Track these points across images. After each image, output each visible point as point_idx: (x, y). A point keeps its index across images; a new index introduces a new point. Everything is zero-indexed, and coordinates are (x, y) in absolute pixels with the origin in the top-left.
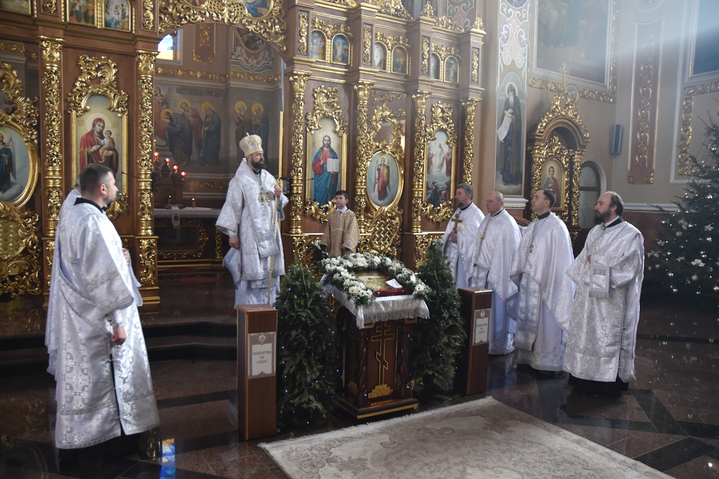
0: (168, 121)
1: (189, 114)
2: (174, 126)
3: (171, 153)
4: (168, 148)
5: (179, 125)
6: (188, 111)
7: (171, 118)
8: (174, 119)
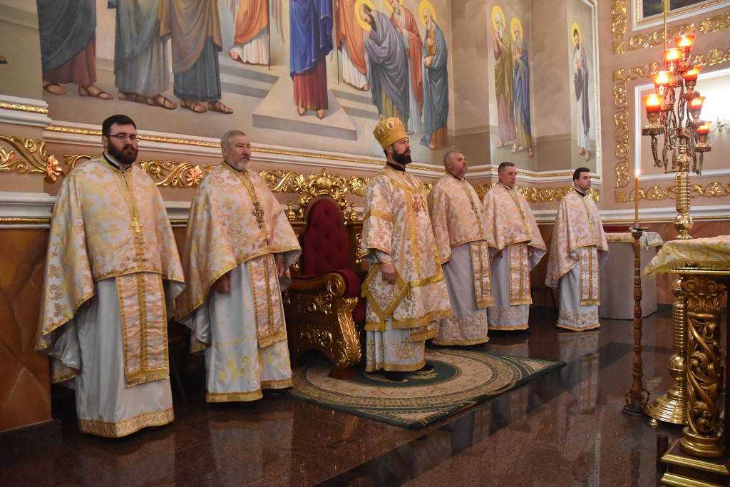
0: (368, 28)
1: (401, 19)
2: (379, 44)
3: (374, 109)
4: (369, 95)
5: (385, 44)
6: (399, 14)
7: (373, 23)
8: (378, 25)
